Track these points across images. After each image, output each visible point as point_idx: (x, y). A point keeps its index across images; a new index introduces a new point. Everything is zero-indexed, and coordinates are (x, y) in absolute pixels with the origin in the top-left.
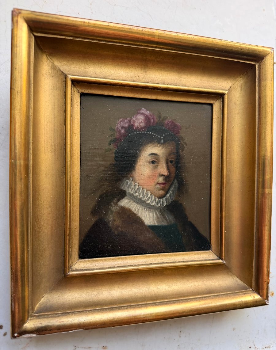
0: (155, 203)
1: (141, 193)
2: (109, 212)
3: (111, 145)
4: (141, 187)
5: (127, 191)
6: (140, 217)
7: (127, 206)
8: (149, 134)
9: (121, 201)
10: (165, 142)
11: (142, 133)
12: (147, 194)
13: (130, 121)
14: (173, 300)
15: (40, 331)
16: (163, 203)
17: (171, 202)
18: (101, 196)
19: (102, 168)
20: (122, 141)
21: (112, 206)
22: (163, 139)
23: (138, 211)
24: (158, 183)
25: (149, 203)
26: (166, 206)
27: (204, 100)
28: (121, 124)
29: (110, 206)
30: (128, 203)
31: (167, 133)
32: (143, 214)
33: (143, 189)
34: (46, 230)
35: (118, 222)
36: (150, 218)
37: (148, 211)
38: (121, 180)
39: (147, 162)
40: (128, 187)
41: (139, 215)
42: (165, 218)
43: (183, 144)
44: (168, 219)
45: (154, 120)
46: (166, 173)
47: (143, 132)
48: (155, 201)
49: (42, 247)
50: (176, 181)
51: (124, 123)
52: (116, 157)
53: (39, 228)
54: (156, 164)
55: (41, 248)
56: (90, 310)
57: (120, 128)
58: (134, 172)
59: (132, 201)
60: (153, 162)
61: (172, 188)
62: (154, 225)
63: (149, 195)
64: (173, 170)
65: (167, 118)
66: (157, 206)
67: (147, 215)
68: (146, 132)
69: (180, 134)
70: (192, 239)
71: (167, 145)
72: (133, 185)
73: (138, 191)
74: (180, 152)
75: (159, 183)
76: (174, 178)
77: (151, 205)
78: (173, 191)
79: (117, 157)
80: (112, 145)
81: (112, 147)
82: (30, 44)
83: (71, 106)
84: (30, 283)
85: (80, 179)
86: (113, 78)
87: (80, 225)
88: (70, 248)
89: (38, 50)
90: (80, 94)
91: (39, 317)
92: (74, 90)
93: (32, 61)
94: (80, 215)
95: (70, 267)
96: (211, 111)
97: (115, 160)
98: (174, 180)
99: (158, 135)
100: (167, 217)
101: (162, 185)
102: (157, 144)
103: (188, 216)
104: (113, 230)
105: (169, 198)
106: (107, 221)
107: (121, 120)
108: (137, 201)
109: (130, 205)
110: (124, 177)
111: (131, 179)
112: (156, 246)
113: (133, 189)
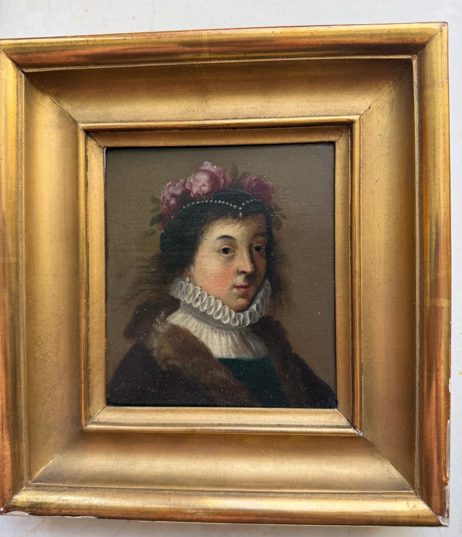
0: (231, 319)
1: (205, 303)
2: (153, 333)
3: (153, 226)
4: (206, 293)
5: (182, 299)
6: (205, 343)
7: (182, 324)
8: (218, 204)
9: (172, 315)
10: (245, 216)
11: (204, 203)
12: (216, 305)
13: (184, 185)
16: (244, 320)
17: (260, 319)
18: (139, 307)
19: (141, 263)
20: (172, 217)
21: (156, 323)
22: (242, 211)
23: (201, 333)
24: (235, 287)
25: (219, 320)
26: (251, 325)
27: (317, 136)
28: (170, 191)
29: (154, 325)
30: (183, 319)
31: (249, 200)
32: (209, 337)
33: (208, 295)
34: (55, 358)
35: (168, 351)
36: (221, 345)
37: (217, 334)
38: (171, 282)
39: (214, 250)
40: (183, 293)
41: (203, 339)
42: (248, 345)
43: (278, 218)
44: (253, 347)
45: (225, 180)
46: (248, 268)
47: (207, 201)
48: (231, 316)
49: (51, 383)
50: (267, 282)
51: (174, 189)
52: (162, 245)
53: (43, 355)
54: (230, 255)
55: (48, 385)
56: (112, 489)
57: (168, 197)
58: (192, 268)
59: (190, 316)
60: (225, 251)
61: (261, 294)
62: (228, 357)
63: (220, 306)
64: (262, 263)
65: (249, 174)
66: (233, 325)
67: (217, 341)
68: (211, 201)
69: (273, 201)
70: (301, 387)
71: (249, 221)
72: (192, 289)
73: (200, 299)
74: (274, 231)
75: (236, 285)
76: (265, 277)
77: (223, 324)
78: (262, 301)
79: (165, 244)
80: (155, 225)
81: (155, 228)
82: (17, 86)
83: (86, 170)
84: (24, 437)
85: (106, 280)
86: (150, 119)
87: (107, 353)
88: (88, 387)
89: (34, 92)
90: (103, 149)
91: (38, 488)
92: (92, 143)
93: (22, 111)
94: (106, 336)
95: (89, 418)
96: (332, 154)
97: (161, 249)
98: (263, 281)
99: (233, 205)
100: (252, 344)
101: (242, 290)
102: (231, 219)
103: (292, 345)
104: (159, 363)
105: (255, 312)
106: (150, 348)
107: (170, 183)
108: (199, 316)
109: (188, 322)
110: (176, 276)
111: (188, 279)
112: (233, 395)
113: (191, 296)
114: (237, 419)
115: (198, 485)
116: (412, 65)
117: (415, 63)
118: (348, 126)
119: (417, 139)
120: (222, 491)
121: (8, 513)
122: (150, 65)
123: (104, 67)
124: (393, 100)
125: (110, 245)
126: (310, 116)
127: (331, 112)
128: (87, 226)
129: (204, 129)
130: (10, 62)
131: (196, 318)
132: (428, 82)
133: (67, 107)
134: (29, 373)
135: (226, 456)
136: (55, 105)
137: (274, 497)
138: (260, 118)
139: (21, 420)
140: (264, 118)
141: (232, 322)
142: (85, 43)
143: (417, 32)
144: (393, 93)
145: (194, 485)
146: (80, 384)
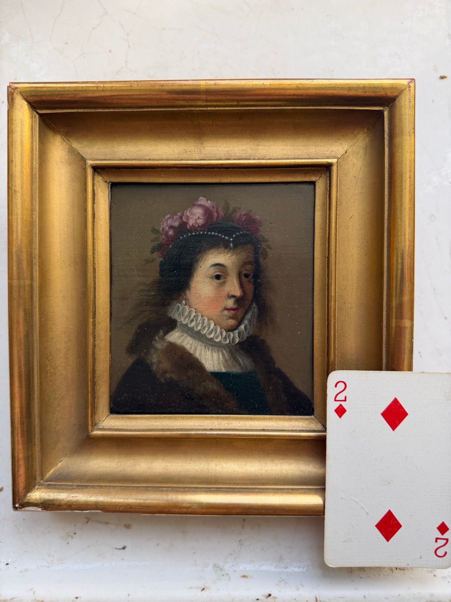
0: (222, 338)
1: (199, 324)
2: (152, 351)
3: (154, 254)
4: (200, 314)
5: (179, 320)
6: (199, 358)
7: (179, 342)
8: (211, 236)
9: (170, 334)
10: (235, 246)
11: (199, 234)
12: (209, 325)
14: (238, 487)
15: (47, 505)
16: (234, 338)
17: (247, 337)
18: (140, 327)
19: (142, 287)
20: (171, 246)
21: (156, 341)
22: (233, 242)
23: (195, 350)
24: (226, 309)
25: (211, 339)
26: (240, 343)
27: (299, 177)
28: (168, 223)
29: (153, 342)
30: (179, 337)
31: (239, 232)
32: (203, 353)
33: (202, 317)
34: (64, 372)
35: (166, 365)
36: (213, 360)
37: (210, 351)
38: (169, 304)
39: (207, 276)
40: (180, 314)
41: (197, 355)
42: (237, 361)
43: (265, 249)
44: (241, 363)
45: (218, 213)
46: (238, 293)
47: (201, 233)
48: (222, 335)
49: (60, 394)
50: (254, 305)
51: (173, 221)
52: (161, 271)
53: (53, 368)
54: (222, 280)
55: (57, 396)
56: (115, 487)
57: (167, 228)
58: (188, 292)
59: (185, 335)
60: (218, 277)
61: (249, 316)
62: (219, 371)
63: (212, 326)
64: (250, 288)
66: (224, 343)
67: (209, 357)
68: (206, 232)
70: (283, 397)
71: (239, 251)
72: (187, 311)
73: (195, 320)
74: (261, 260)
76: (252, 301)
77: (215, 342)
78: (250, 321)
79: (163, 270)
80: (155, 253)
81: (155, 256)
82: (32, 126)
83: (94, 203)
84: (37, 441)
85: (111, 302)
86: (152, 158)
87: (111, 367)
88: (94, 397)
89: (46, 132)
90: (109, 184)
91: (49, 487)
92: (99, 179)
93: (36, 149)
94: (110, 352)
95: (94, 425)
96: (313, 193)
97: (161, 275)
98: (251, 305)
99: (225, 236)
100: (240, 360)
101: (232, 312)
102: (223, 249)
103: (275, 360)
104: (158, 376)
105: (243, 332)
106: (150, 363)
107: (169, 216)
108: (194, 335)
109: (183, 340)
110: (174, 299)
111: (184, 302)
112: (223, 404)
113: (187, 317)
114: (226, 425)
115: (192, 483)
116: (384, 115)
117: (386, 114)
118: (326, 168)
119: (386, 181)
120: (214, 488)
121: (23, 509)
122: (153, 110)
123: (111, 110)
124: (366, 146)
125: (114, 271)
126: (294, 159)
127: (312, 156)
128: (94, 254)
129: (200, 168)
130: (26, 103)
131: (191, 336)
132: (397, 131)
133: (76, 145)
134: (41, 384)
135: (216, 457)
136: (65, 143)
137: (259, 492)
138: (250, 159)
139: (35, 427)
140: (254, 159)
141: (223, 340)
142: (95, 89)
143: (389, 86)
144: (367, 140)
145: (188, 483)
146: (87, 395)
